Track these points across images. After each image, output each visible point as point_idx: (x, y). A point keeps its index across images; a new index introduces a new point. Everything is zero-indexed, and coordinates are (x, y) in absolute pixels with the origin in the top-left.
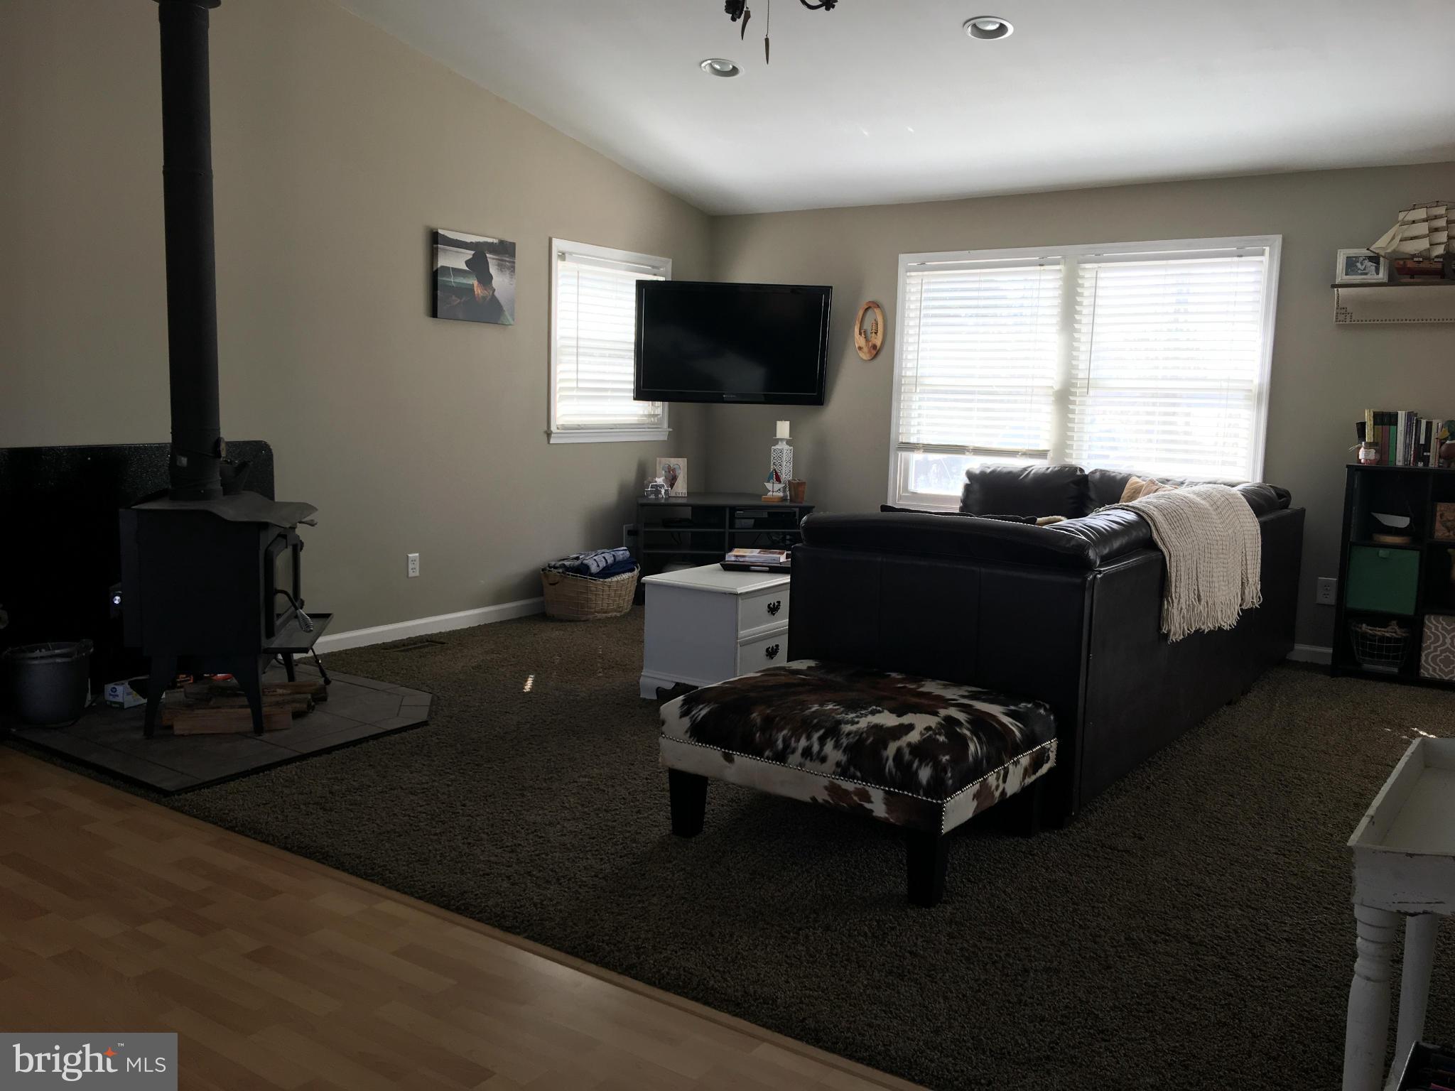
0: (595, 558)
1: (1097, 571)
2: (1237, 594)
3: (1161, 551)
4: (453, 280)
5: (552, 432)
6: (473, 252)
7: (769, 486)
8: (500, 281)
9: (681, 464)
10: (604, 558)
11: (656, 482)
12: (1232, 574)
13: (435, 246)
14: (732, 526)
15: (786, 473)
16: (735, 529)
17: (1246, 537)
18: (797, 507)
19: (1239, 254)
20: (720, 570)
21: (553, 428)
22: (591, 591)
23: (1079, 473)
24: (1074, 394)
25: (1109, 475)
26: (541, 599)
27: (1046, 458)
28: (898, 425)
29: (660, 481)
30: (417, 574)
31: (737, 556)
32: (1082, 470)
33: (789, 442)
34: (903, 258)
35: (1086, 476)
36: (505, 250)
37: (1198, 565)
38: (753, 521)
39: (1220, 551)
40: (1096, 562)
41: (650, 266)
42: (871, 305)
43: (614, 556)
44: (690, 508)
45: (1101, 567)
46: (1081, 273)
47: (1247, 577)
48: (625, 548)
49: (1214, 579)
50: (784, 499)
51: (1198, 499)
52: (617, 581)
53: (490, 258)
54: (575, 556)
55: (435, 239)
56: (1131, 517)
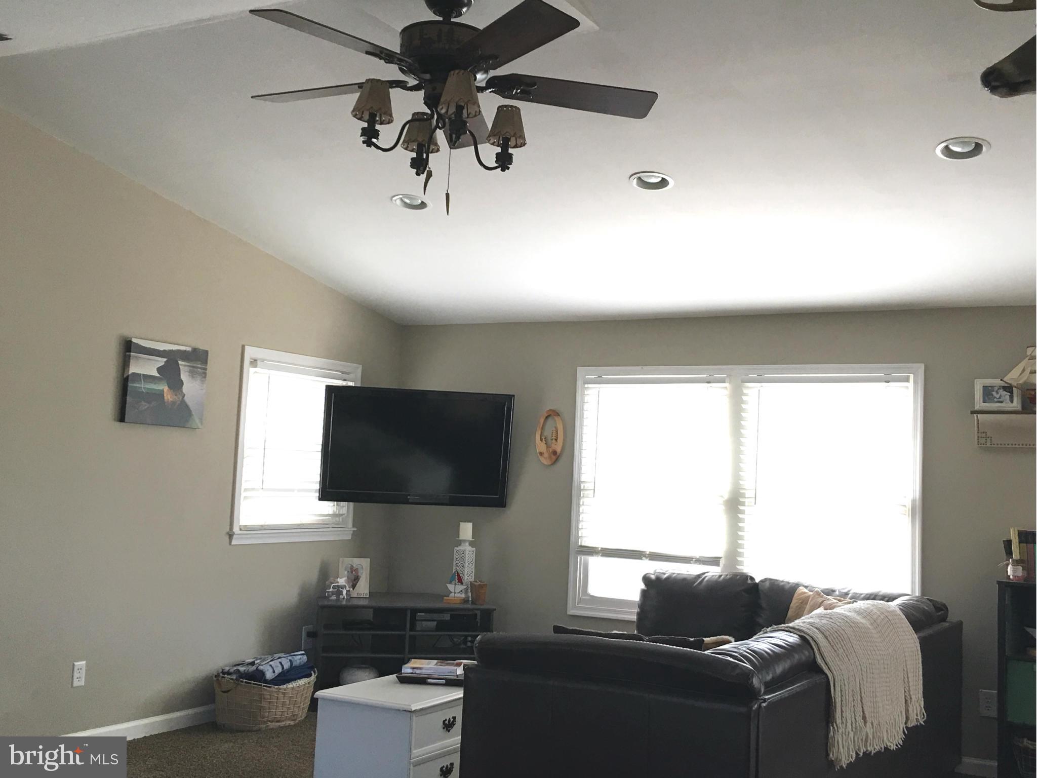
0: (271, 663)
1: (762, 699)
2: (901, 712)
3: (826, 675)
4: (143, 386)
5: (234, 533)
6: (165, 360)
7: (451, 587)
8: (191, 387)
9: (364, 565)
10: (281, 663)
11: (338, 582)
12: (895, 692)
13: (128, 353)
14: (413, 628)
15: (469, 574)
16: (415, 631)
17: (907, 654)
18: (478, 609)
19: (886, 380)
20: (396, 683)
21: (236, 529)
22: (264, 699)
23: (749, 581)
24: (743, 504)
25: (778, 585)
26: (211, 707)
27: (718, 565)
28: (577, 529)
29: (342, 581)
30: (82, 683)
31: (414, 668)
32: (752, 578)
33: (472, 544)
34: (580, 371)
35: (756, 585)
36: (198, 357)
37: (862, 685)
38: (435, 623)
39: (882, 670)
40: (760, 691)
41: (340, 371)
42: (550, 413)
43: (290, 660)
44: (371, 610)
45: (767, 695)
46: (745, 391)
47: (910, 695)
48: (303, 652)
49: (878, 699)
50: (465, 601)
51: (859, 618)
52: (293, 688)
53: (182, 365)
54: (251, 661)
55: (128, 347)
56: (793, 639)
